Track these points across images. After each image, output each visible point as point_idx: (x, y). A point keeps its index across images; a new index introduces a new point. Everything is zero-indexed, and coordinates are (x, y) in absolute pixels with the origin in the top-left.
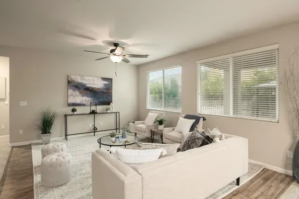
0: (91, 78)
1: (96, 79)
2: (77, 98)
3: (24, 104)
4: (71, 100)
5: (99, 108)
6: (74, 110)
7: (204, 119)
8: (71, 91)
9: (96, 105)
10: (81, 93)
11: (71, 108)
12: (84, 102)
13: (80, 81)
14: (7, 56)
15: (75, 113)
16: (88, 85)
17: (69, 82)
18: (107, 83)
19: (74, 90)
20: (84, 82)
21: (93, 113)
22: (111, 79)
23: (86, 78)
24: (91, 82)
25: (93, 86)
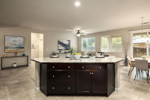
0: (65, 41)
1: (66, 41)
2: (61, 47)
3: (47, 49)
4: (59, 48)
5: (67, 51)
6: (60, 52)
7: (103, 53)
8: (59, 45)
9: (66, 50)
10: (62, 46)
11: (59, 51)
12: (63, 49)
13: (61, 41)
14: (43, 34)
15: (61, 53)
16: (64, 43)
17: (58, 42)
18: (69, 42)
19: (60, 45)
20: (62, 42)
21: (66, 53)
22: (70, 41)
23: (63, 40)
24: (64, 42)
25: (65, 43)
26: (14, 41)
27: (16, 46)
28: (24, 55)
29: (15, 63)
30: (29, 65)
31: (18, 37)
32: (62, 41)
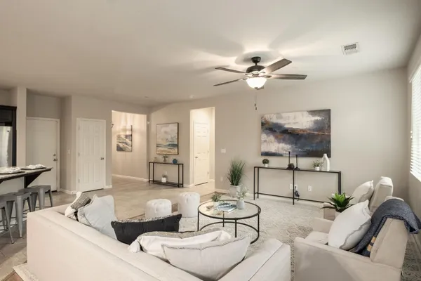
0: (292, 115)
2: (274, 145)
3: (224, 151)
4: (265, 148)
5: (303, 162)
6: (265, 162)
8: (264, 136)
9: (297, 156)
10: (276, 137)
11: (263, 158)
12: (281, 152)
13: (276, 120)
15: (267, 165)
16: (287, 126)
17: (263, 124)
18: (319, 118)
19: (267, 134)
21: (291, 168)
22: (329, 111)
23: (284, 115)
24: (291, 121)
25: (294, 127)
26: (166, 132)
27: (168, 143)
28: (175, 162)
29: (165, 176)
30: (185, 185)
31: (170, 125)
32: (277, 118)
